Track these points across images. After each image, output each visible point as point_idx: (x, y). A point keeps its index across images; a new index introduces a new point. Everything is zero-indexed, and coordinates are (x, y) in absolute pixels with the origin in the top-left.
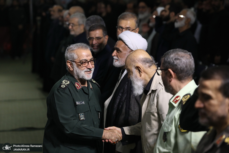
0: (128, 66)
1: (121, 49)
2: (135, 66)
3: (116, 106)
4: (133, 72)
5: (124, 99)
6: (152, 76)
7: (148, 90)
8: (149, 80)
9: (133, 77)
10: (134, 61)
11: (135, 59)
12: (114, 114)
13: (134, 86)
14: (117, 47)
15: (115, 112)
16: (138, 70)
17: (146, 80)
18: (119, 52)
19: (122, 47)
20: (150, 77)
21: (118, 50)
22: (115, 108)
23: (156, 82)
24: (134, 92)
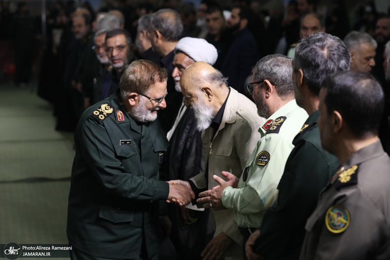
0: (188, 88)
1: (184, 65)
2: (200, 88)
3: (181, 143)
4: (198, 97)
5: (194, 133)
6: (223, 101)
7: (219, 123)
8: (219, 107)
9: (199, 104)
10: (198, 80)
11: (200, 77)
12: (178, 154)
13: (199, 117)
14: (178, 62)
15: (180, 152)
16: (205, 93)
17: (215, 107)
18: (182, 69)
19: (185, 63)
20: (220, 103)
21: (180, 67)
22: (180, 146)
23: (231, 111)
24: (198, 126)
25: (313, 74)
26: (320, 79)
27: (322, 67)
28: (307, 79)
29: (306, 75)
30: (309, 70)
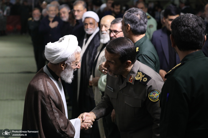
25: (135, 26)
26: (138, 28)
27: (139, 23)
28: (132, 28)
29: (131, 27)
30: (133, 25)
